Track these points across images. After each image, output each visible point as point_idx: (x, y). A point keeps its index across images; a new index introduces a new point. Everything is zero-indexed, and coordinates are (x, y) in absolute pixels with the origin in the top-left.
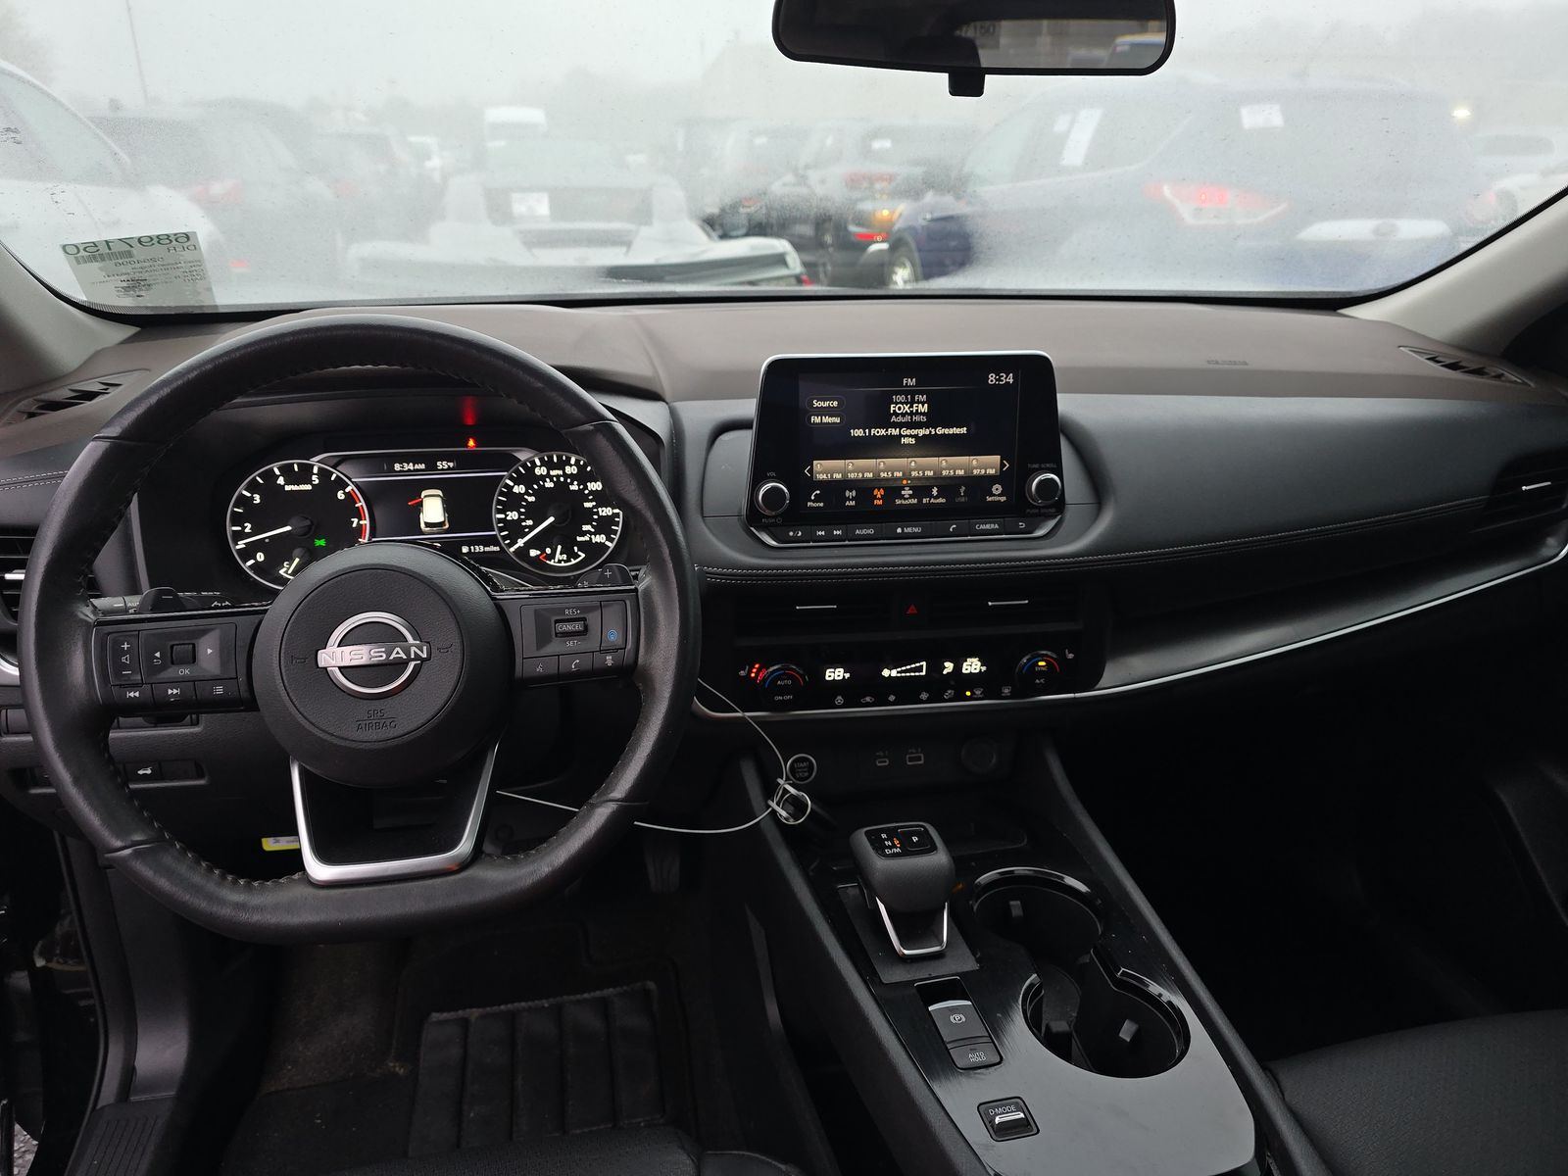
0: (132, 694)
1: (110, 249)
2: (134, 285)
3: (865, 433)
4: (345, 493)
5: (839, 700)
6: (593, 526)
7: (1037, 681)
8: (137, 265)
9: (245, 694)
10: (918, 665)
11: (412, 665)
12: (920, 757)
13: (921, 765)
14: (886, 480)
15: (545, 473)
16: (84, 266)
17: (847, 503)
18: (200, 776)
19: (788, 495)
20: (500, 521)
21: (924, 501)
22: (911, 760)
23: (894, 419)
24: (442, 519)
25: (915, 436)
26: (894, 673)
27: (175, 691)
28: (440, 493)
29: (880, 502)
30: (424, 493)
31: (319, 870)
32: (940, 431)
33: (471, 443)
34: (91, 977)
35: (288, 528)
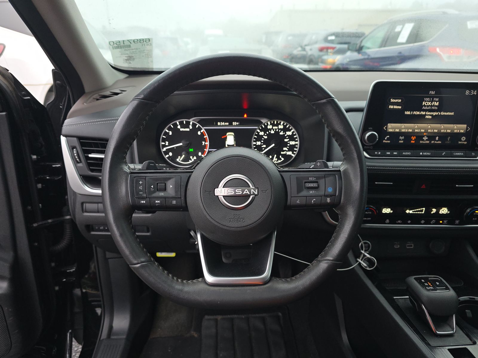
0: (143, 202)
1: (124, 44)
2: (129, 59)
3: (411, 113)
4: (201, 132)
5: (388, 221)
6: (287, 148)
7: (474, 219)
8: (131, 51)
9: (184, 205)
10: (421, 209)
11: (251, 197)
12: (412, 245)
13: (412, 248)
14: (417, 133)
15: (271, 128)
16: (115, 50)
17: (400, 142)
18: (148, 232)
19: (378, 137)
20: (254, 145)
21: (432, 142)
22: (408, 246)
23: (424, 108)
24: (233, 144)
25: (432, 115)
26: (411, 212)
27: (158, 202)
28: (233, 134)
29: (413, 142)
30: (228, 134)
31: (209, 278)
32: (442, 113)
33: (245, 116)
34: (101, 295)
35: (181, 144)
